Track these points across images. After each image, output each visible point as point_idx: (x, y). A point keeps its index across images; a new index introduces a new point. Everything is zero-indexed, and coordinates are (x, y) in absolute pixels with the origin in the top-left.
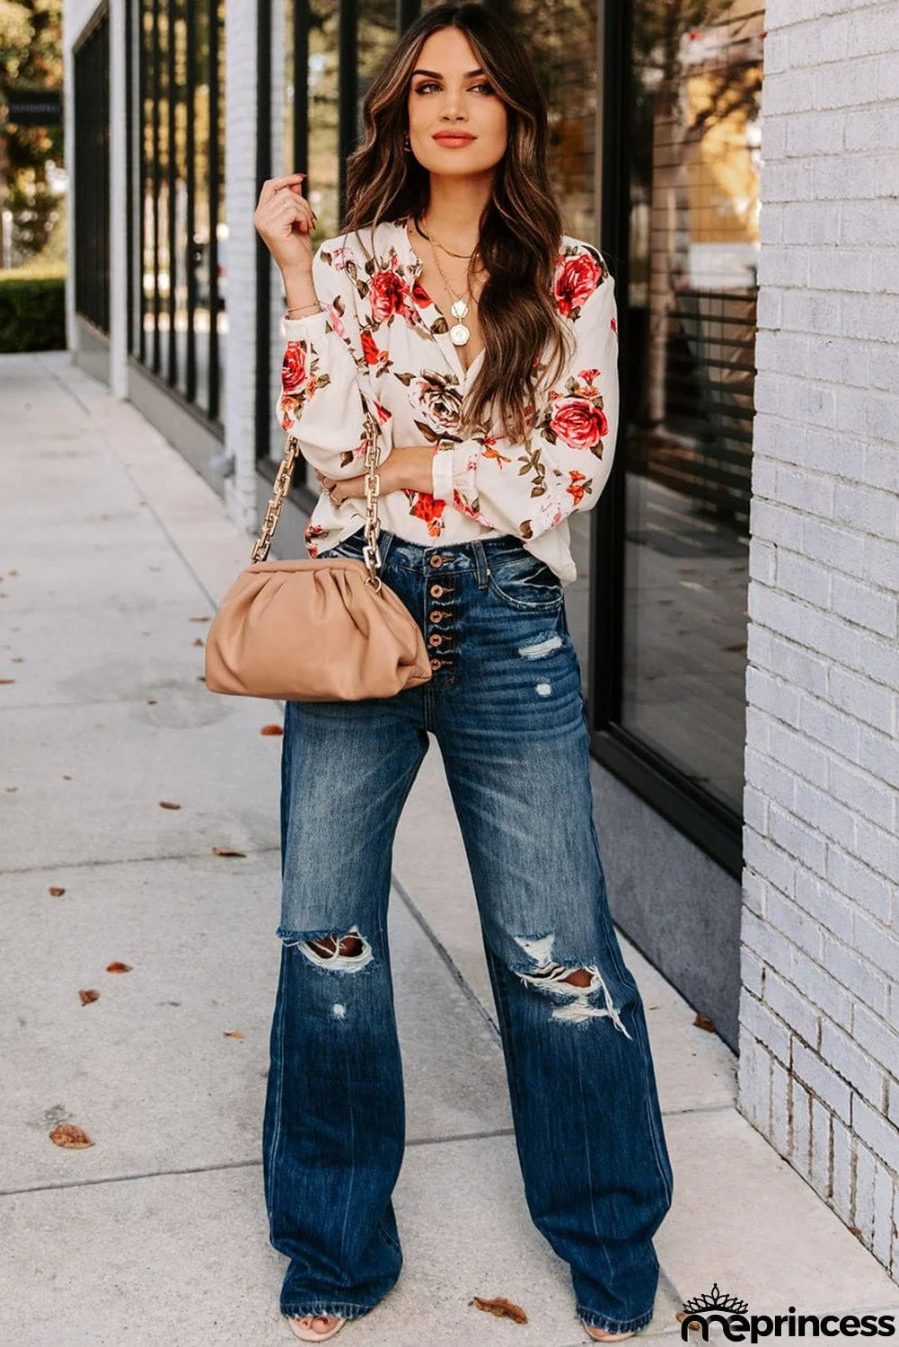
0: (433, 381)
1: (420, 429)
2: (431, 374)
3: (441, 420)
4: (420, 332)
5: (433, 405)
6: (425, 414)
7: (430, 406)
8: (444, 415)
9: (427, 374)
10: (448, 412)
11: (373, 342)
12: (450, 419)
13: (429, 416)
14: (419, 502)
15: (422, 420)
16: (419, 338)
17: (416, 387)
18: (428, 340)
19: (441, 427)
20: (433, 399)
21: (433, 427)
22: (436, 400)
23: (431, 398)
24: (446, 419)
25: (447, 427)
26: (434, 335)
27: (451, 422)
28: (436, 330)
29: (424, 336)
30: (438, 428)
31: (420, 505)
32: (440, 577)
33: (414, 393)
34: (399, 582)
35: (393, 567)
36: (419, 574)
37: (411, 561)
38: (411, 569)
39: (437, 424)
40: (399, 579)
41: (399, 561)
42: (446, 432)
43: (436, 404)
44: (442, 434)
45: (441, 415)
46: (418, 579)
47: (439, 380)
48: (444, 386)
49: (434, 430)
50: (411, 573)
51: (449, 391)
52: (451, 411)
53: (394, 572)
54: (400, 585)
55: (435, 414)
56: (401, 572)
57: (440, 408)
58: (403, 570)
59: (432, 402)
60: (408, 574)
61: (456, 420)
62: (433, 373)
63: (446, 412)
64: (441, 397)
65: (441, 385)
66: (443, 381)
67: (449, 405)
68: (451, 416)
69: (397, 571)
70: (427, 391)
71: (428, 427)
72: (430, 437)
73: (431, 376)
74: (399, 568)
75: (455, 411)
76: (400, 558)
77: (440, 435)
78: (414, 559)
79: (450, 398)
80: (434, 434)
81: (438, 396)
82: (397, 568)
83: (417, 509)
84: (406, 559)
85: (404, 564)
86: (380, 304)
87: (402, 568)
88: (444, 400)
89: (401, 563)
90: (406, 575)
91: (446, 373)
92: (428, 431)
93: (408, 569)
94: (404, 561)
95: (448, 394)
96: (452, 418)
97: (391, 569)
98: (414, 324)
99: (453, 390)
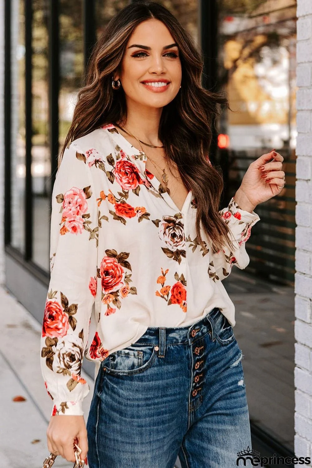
0: (169, 221)
1: (165, 252)
2: (167, 217)
3: (174, 243)
4: (153, 193)
6: (166, 242)
7: (169, 236)
8: (176, 239)
9: (165, 218)
12: (178, 241)
13: (169, 242)
14: (172, 295)
15: (165, 247)
16: (154, 197)
17: (162, 227)
18: (159, 198)
19: (174, 247)
20: (170, 232)
21: (170, 248)
22: (172, 232)
23: (169, 231)
25: (177, 246)
26: (162, 194)
27: (179, 242)
28: (161, 191)
29: (157, 196)
30: (173, 248)
31: (173, 297)
33: (161, 231)
34: (176, 354)
35: (169, 346)
36: (185, 344)
37: (179, 339)
38: (180, 344)
39: (172, 246)
40: (175, 352)
41: (172, 342)
42: (177, 249)
43: (171, 234)
44: (176, 251)
45: (174, 240)
46: (185, 349)
47: (172, 219)
48: (175, 221)
49: (172, 250)
50: (180, 346)
51: (177, 224)
52: (179, 236)
53: (172, 349)
54: (177, 355)
55: (171, 241)
56: (175, 347)
57: (174, 236)
58: (176, 346)
59: (169, 233)
60: (179, 347)
61: (181, 240)
62: (168, 217)
63: (176, 237)
64: (174, 229)
65: (174, 222)
66: (174, 219)
67: (178, 233)
68: (179, 239)
69: (173, 348)
70: (167, 228)
71: (168, 249)
72: (170, 255)
73: (168, 219)
74: (173, 345)
75: (180, 235)
76: (172, 340)
77: (175, 252)
78: (180, 337)
79: (178, 228)
80: (172, 252)
81: (173, 229)
82: (172, 346)
83: (172, 300)
84: (176, 339)
85: (175, 343)
86: (125, 181)
87: (175, 345)
88: (175, 231)
89: (174, 342)
90: (178, 348)
91: (175, 214)
92: (169, 252)
93: (178, 344)
94: (175, 340)
95: (177, 226)
96: (180, 239)
97: (169, 348)
98: (148, 189)
99: (179, 222)
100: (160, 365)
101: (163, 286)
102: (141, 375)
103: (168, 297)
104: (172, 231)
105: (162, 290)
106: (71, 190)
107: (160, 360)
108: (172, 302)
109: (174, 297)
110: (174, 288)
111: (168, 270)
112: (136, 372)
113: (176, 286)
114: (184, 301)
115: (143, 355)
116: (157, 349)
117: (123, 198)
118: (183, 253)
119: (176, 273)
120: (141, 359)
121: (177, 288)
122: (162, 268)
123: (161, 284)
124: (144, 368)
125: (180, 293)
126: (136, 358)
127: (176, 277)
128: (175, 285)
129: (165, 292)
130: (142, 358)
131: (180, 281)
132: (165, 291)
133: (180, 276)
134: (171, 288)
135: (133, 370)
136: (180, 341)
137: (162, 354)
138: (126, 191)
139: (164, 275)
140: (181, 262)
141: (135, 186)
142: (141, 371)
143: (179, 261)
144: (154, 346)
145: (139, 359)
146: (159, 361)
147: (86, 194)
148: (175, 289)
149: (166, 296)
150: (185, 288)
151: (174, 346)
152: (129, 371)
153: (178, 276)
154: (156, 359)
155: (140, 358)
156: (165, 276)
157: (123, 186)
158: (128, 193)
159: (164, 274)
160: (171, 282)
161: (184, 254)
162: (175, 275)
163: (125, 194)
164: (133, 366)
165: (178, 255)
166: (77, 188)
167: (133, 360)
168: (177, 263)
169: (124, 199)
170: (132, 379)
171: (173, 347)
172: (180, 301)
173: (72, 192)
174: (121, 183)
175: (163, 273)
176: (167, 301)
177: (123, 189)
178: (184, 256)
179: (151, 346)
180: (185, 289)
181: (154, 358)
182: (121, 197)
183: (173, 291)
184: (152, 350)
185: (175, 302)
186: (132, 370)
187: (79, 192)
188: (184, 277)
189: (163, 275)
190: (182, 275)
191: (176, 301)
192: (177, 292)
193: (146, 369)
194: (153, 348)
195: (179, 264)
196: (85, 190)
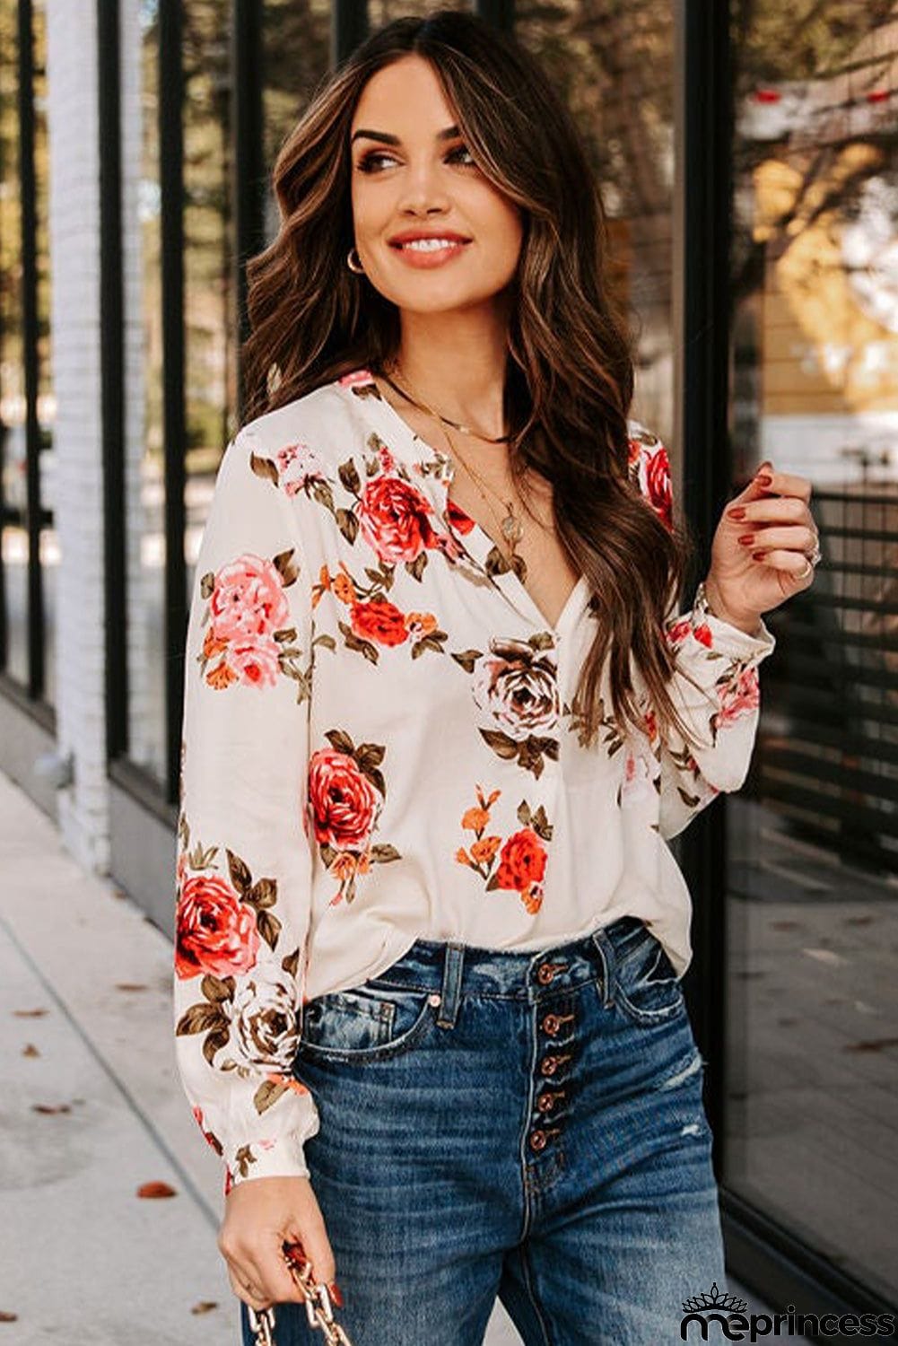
0: (509, 655)
1: (489, 742)
2: (505, 644)
3: (523, 717)
4: (467, 574)
5: (510, 696)
6: (496, 715)
7: (506, 697)
8: (528, 707)
9: (498, 646)
10: (534, 699)
11: (393, 609)
12: (536, 711)
13: (504, 715)
14: (502, 865)
15: (492, 725)
16: (469, 584)
17: (483, 672)
18: (484, 588)
19: (522, 729)
20: (511, 685)
21: (509, 732)
22: (516, 685)
23: (507, 684)
24: (531, 715)
25: (531, 727)
26: (494, 578)
27: (539, 715)
28: (494, 568)
29: (478, 582)
30: (518, 732)
31: (505, 868)
32: (553, 1001)
33: (481, 683)
34: (487, 1022)
35: (472, 1000)
36: (516, 1002)
37: (502, 982)
38: (503, 997)
39: (516, 725)
40: (487, 1017)
41: (481, 988)
42: (531, 736)
43: (515, 693)
44: (526, 742)
45: (522, 709)
46: (517, 1011)
47: (520, 650)
48: (531, 657)
49: (513, 737)
50: (503, 1003)
51: (536, 665)
52: (538, 698)
53: (476, 1009)
54: (489, 1028)
55: (513, 710)
56: (488, 1005)
57: (522, 697)
58: (491, 1001)
59: (508, 691)
60: (500, 1006)
61: (547, 711)
62: (509, 642)
63: (530, 703)
64: (524, 679)
65: (526, 659)
66: (527, 649)
67: (536, 689)
68: (539, 706)
69: (481, 1006)
70: (502, 674)
71: (501, 735)
72: (506, 751)
73: (506, 648)
74: (482, 999)
75: (545, 696)
76: (481, 984)
77: (522, 743)
78: (505, 979)
79: (538, 675)
80: (514, 744)
81: (520, 678)
82: (479, 1001)
83: (500, 878)
84: (492, 981)
85: (490, 991)
86: (388, 537)
87: (488, 999)
88: (529, 683)
89: (485, 990)
90: (496, 1007)
91: (532, 634)
92: (502, 741)
93: (498, 997)
94: (489, 985)
95: (535, 669)
96: (541, 709)
97: (469, 1004)
98: (453, 562)
99: (544, 659)
100: (440, 1046)
101: (479, 837)
102: (384, 1066)
103: (490, 868)
104: (518, 685)
105: (474, 846)
106: (239, 561)
107: (442, 1033)
108: (502, 882)
109: (509, 871)
110: (510, 844)
111: (498, 793)
112: (371, 1057)
113: (519, 840)
114: (534, 884)
115: (395, 1015)
116: (435, 1001)
117: (378, 585)
118: (550, 747)
119: (524, 803)
120: (387, 1024)
121: (521, 846)
122: (479, 788)
123: (473, 832)
124: (394, 1049)
125: (527, 860)
126: (376, 1020)
127: (522, 814)
128: (517, 835)
129: (482, 853)
130: (391, 1022)
131: (531, 826)
132: (486, 852)
133: (534, 811)
134: (504, 843)
135: (365, 1051)
136: (504, 990)
137: (447, 1016)
138: (390, 566)
139: (485, 807)
140: (544, 772)
141: (414, 553)
142: (385, 1055)
143: (538, 770)
144: (428, 994)
145: (382, 1022)
146: (437, 1036)
147: (283, 573)
148: (514, 849)
149: (484, 866)
150: (546, 846)
151: (485, 1001)
152: (354, 1051)
153: (528, 810)
154: (431, 1029)
155: (385, 1019)
156: (490, 810)
157: (382, 551)
158: (392, 570)
159: (486, 802)
160: (505, 825)
161: (552, 750)
162: (520, 809)
163: (384, 576)
164: (366, 1040)
165: (533, 752)
166: (255, 557)
167: (365, 1024)
168: (531, 774)
169: (383, 590)
170: (358, 1074)
171: (483, 1003)
172: (523, 883)
173: (242, 568)
174: (377, 544)
175: (482, 802)
176: (485, 878)
177: (381, 559)
178: (554, 757)
179: (421, 992)
180: (542, 850)
181: (426, 1026)
182: (372, 584)
183: (506, 853)
184: (421, 1002)
185: (508, 886)
186: (360, 1051)
187: (261, 569)
188: (547, 815)
189: (480, 806)
190: (541, 810)
191: (511, 880)
192: (521, 855)
193: (400, 1051)
194: (425, 999)
195: (537, 778)
196: (279, 562)
